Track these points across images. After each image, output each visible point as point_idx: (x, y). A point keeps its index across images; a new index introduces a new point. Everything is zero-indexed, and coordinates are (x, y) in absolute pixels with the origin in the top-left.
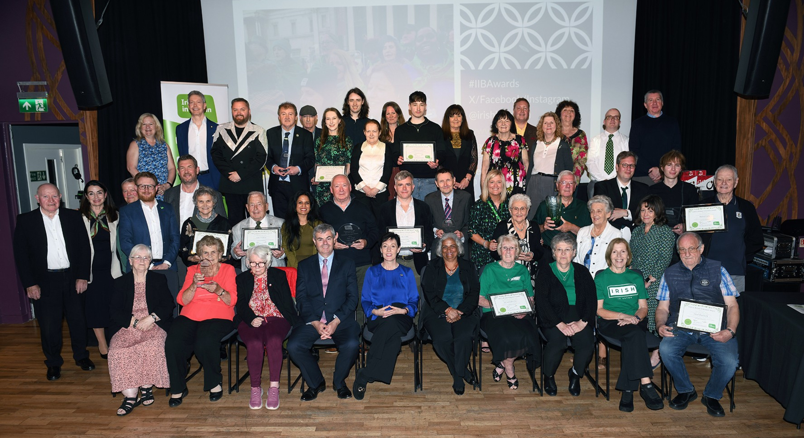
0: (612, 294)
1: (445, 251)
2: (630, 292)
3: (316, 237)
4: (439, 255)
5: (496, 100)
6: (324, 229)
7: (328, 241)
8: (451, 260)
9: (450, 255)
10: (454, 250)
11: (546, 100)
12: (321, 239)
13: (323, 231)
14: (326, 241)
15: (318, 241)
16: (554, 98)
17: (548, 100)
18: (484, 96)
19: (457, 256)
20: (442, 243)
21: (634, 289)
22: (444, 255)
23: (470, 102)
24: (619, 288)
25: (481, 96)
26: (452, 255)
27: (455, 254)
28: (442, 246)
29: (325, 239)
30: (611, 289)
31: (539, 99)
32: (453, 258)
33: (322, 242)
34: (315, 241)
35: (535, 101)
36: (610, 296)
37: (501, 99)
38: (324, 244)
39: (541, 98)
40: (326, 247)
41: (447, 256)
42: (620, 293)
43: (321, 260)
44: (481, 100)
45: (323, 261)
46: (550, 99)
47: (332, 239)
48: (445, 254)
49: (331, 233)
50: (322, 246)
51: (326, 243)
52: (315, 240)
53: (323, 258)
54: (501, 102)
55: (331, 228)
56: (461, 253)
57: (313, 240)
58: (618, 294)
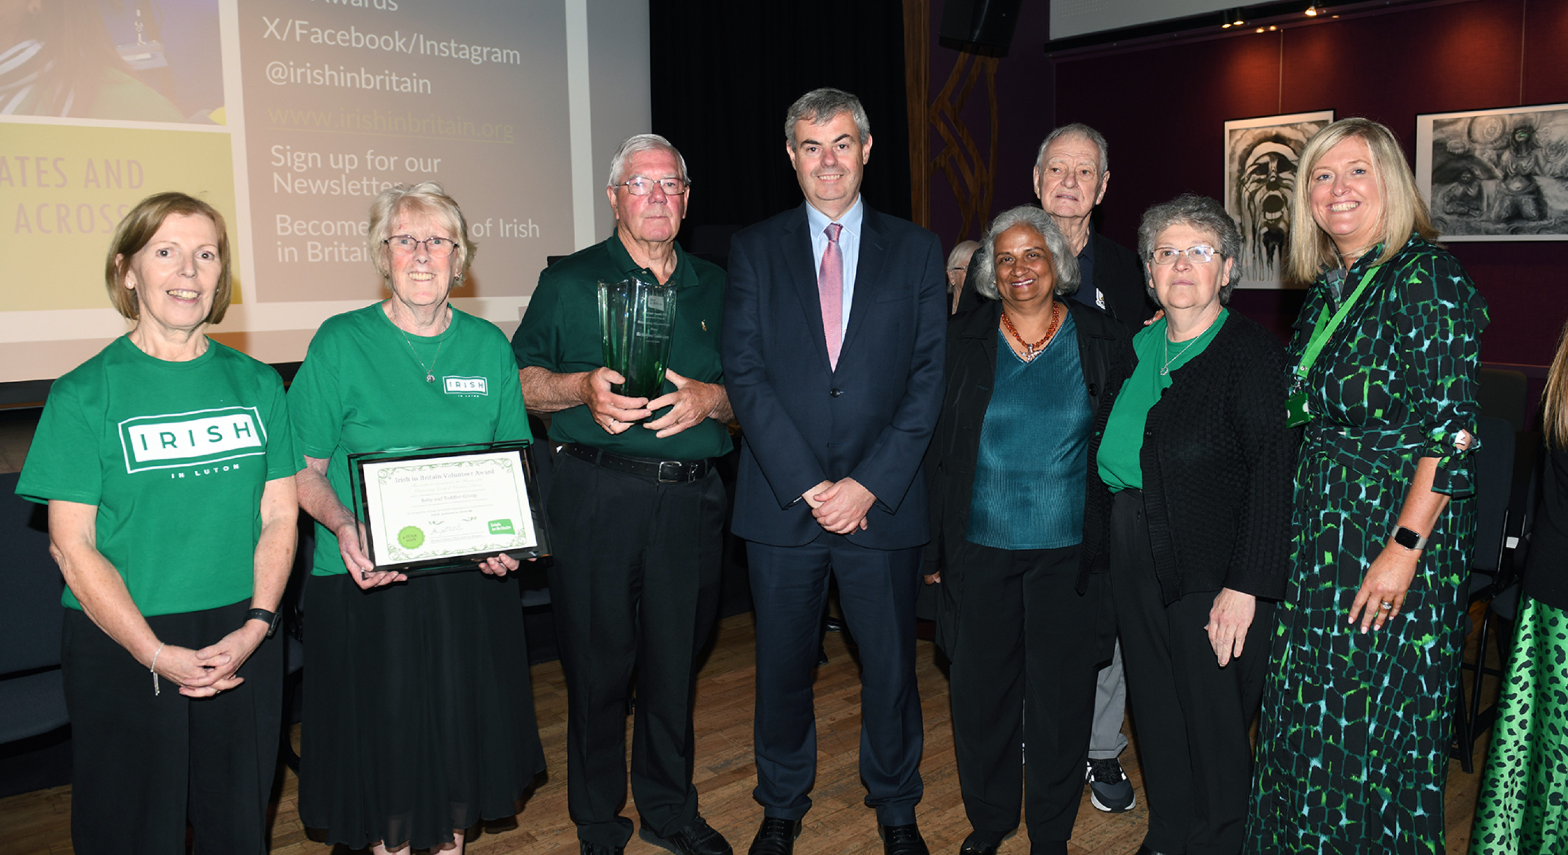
0: (141, 456)
1: (1005, 273)
2: (230, 442)
3: (795, 136)
4: (989, 294)
5: (339, 37)
6: (825, 107)
7: (840, 153)
8: (1028, 305)
9: (1024, 286)
10: (1038, 268)
11: (467, 52)
12: (813, 144)
13: (821, 114)
14: (833, 154)
15: (802, 152)
16: (485, 50)
17: (470, 53)
18: (306, 23)
19: (1053, 290)
20: (995, 245)
21: (247, 429)
22: (1005, 290)
23: (266, 36)
24: (179, 429)
25: (298, 23)
26: (1034, 288)
27: (1045, 284)
28: (996, 256)
29: (827, 145)
30: (135, 432)
31: (449, 48)
32: (1037, 300)
33: (817, 155)
34: (792, 156)
35: (440, 50)
36: (134, 464)
37: (353, 35)
38: (824, 165)
39: (453, 45)
40: (830, 175)
41: (1014, 293)
42: (183, 450)
43: (820, 225)
44: (298, 31)
45: (827, 232)
46: (476, 50)
47: (854, 148)
48: (1008, 286)
49: (853, 123)
50: (817, 174)
51: (830, 162)
52: (794, 150)
53: (826, 222)
54: (354, 44)
55: (852, 104)
56: (1066, 278)
57: (789, 149)
58: (170, 453)
